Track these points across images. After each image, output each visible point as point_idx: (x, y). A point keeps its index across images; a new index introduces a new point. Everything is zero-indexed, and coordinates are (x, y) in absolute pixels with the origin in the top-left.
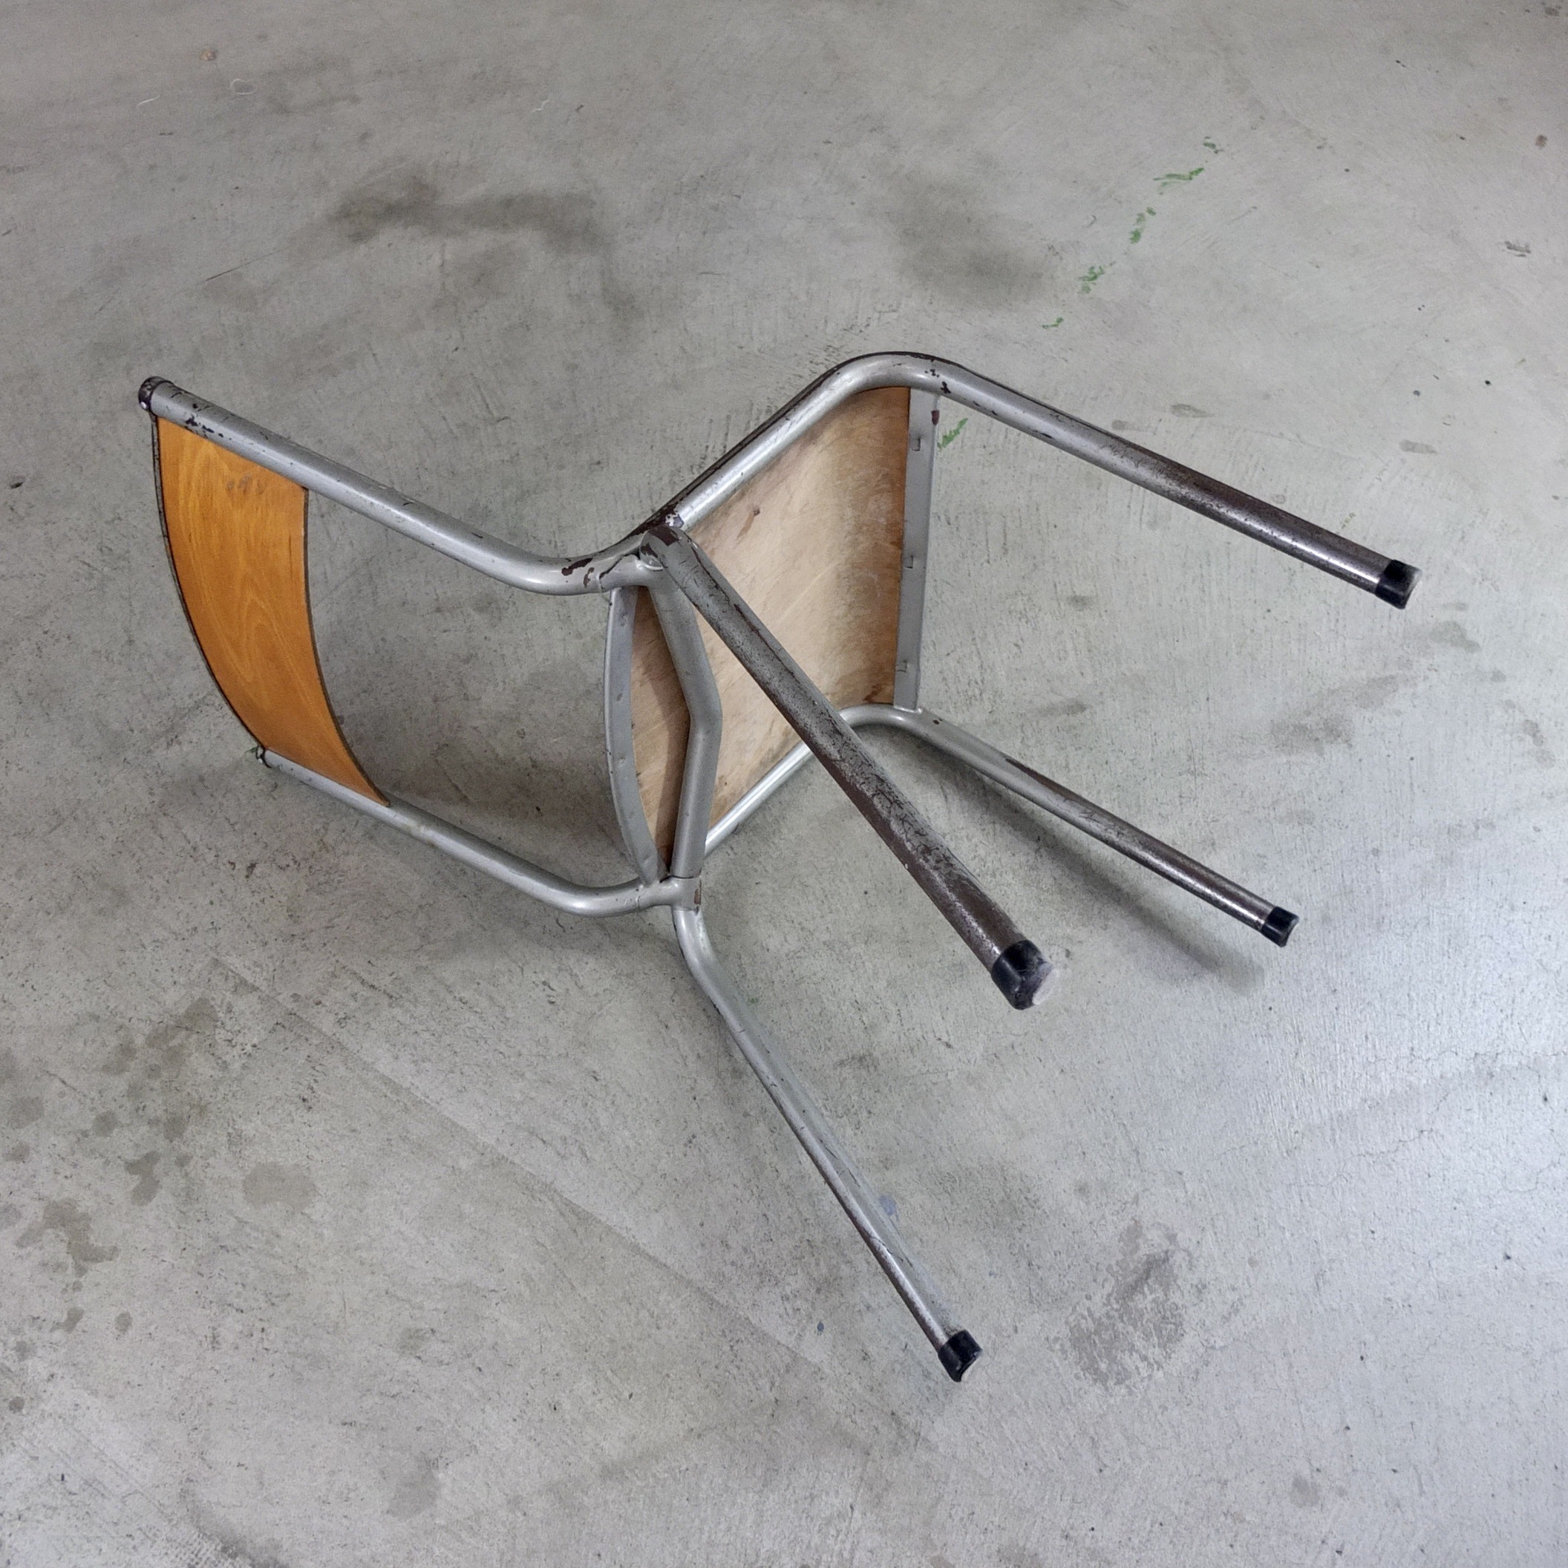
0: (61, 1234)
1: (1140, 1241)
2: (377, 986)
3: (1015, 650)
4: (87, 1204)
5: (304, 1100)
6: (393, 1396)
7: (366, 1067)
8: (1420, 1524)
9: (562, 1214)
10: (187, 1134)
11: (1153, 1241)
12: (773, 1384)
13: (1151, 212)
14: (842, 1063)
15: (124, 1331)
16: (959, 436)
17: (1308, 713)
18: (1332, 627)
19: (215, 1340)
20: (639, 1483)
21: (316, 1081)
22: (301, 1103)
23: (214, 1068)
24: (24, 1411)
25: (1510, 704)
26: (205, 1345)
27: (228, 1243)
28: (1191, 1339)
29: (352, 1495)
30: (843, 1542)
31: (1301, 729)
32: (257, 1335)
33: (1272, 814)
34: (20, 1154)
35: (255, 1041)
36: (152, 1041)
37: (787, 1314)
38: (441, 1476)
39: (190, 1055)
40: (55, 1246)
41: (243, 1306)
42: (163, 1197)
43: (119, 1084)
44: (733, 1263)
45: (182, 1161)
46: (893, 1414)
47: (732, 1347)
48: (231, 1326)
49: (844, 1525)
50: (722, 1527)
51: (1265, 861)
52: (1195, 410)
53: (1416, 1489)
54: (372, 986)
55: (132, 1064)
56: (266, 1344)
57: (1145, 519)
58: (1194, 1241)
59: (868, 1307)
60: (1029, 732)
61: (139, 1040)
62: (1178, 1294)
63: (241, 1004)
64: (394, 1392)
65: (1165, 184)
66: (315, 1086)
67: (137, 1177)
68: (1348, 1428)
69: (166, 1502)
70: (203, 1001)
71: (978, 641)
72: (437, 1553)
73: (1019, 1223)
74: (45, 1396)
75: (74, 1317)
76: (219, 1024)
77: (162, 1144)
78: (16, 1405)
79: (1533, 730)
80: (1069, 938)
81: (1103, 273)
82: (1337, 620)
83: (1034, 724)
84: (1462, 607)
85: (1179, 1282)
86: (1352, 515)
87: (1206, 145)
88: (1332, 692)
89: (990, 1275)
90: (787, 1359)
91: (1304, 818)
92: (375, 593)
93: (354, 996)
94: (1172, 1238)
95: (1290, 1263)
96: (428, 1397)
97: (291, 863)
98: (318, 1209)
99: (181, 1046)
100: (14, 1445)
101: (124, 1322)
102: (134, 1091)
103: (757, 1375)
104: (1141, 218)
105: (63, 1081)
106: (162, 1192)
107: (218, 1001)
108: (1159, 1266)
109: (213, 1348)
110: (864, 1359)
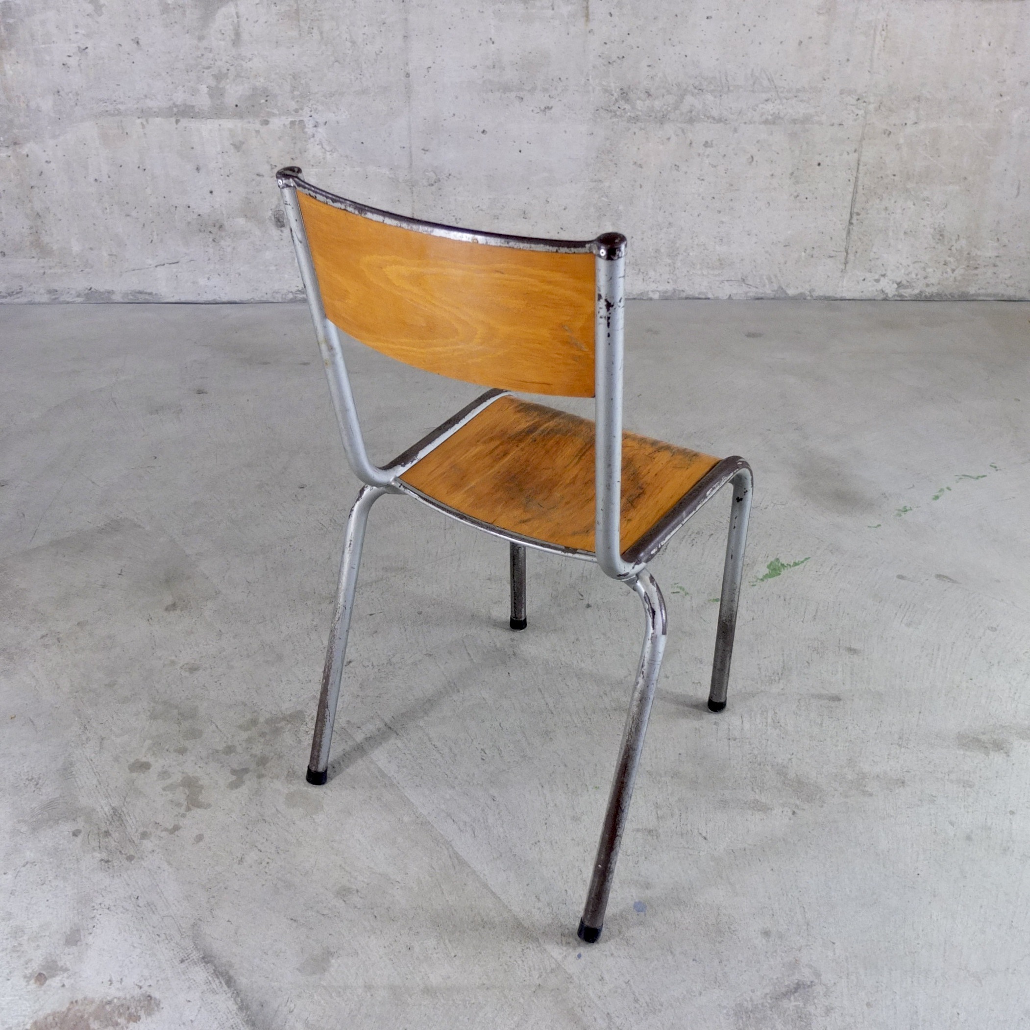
0: (187, 791)
1: (796, 971)
2: (392, 727)
3: (807, 664)
4: (205, 781)
5: (333, 767)
6: (323, 915)
7: (372, 762)
9: (450, 857)
10: (268, 765)
11: (806, 975)
12: (540, 976)
13: (949, 489)
14: (638, 830)
15: (198, 842)
16: (803, 564)
17: (984, 734)
18: (1011, 696)
19: (241, 861)
20: (442, 1001)
21: (343, 761)
22: (331, 768)
23: (293, 741)
24: (133, 862)
26: (235, 861)
27: (267, 819)
29: (282, 954)
31: (979, 741)
32: (264, 864)
33: (947, 777)
34: (182, 751)
36: (267, 722)
37: (562, 944)
38: (333, 961)
39: (284, 732)
40: (181, 795)
41: (263, 849)
42: (244, 790)
43: (245, 735)
44: (539, 909)
45: (261, 776)
46: (608, 1014)
47: (523, 950)
48: (252, 856)
51: (935, 799)
52: (950, 579)
54: (390, 728)
55: (253, 729)
56: (267, 870)
57: (904, 621)
58: (832, 982)
59: (612, 955)
60: (803, 703)
61: (262, 720)
62: (814, 1007)
64: (325, 913)
65: (961, 478)
66: (342, 763)
67: (234, 777)
69: (183, 925)
70: (301, 712)
71: (785, 655)
72: (316, 998)
73: (720, 939)
74: (146, 859)
75: (176, 828)
76: (304, 723)
77: (253, 766)
78: (130, 858)
80: (797, 806)
81: (911, 509)
82: (1015, 693)
83: (807, 700)
85: (816, 1001)
87: (991, 466)
88: (1002, 727)
89: (694, 960)
90: (553, 966)
91: (968, 784)
92: (459, 566)
93: (378, 729)
94: (818, 975)
95: (895, 1014)
96: (342, 921)
97: (370, 666)
98: (320, 818)
99: (282, 727)
100: (121, 875)
101: (199, 838)
102: (249, 740)
103: (532, 968)
104: (941, 490)
105: (217, 727)
106: (244, 787)
107: (308, 714)
108: (804, 988)
109: (239, 864)
110: (600, 980)
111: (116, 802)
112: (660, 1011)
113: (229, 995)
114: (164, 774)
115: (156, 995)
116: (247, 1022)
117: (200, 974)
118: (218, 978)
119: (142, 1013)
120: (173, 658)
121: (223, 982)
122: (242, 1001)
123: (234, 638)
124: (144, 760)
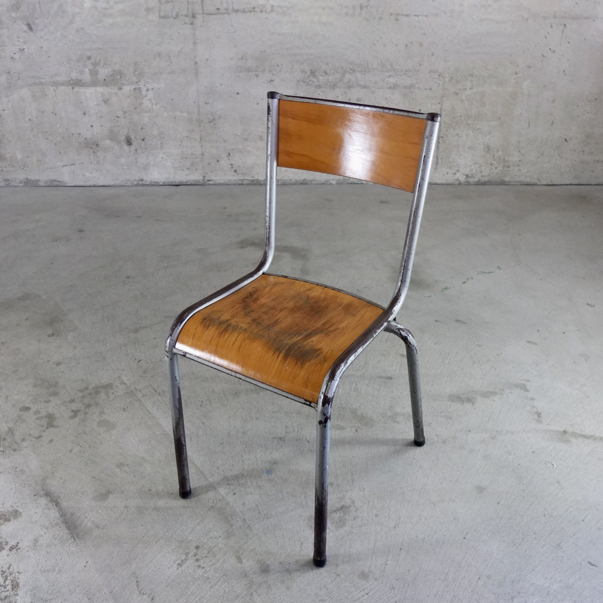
0: (48, 420)
1: (343, 501)
3: (378, 362)
4: (57, 415)
6: (109, 475)
7: (144, 406)
8: (398, 595)
10: (91, 408)
11: (347, 502)
12: (213, 502)
13: (472, 278)
14: (275, 438)
17: (463, 394)
18: (482, 377)
20: (163, 513)
22: (123, 410)
23: (105, 397)
24: (16, 452)
25: (534, 407)
27: (87, 432)
28: (346, 528)
29: (85, 492)
30: (213, 544)
31: (460, 398)
32: (82, 453)
33: (439, 415)
34: (48, 402)
35: (119, 394)
36: (93, 388)
37: (227, 488)
38: (111, 496)
39: (101, 393)
40: (44, 422)
41: (83, 446)
42: (77, 419)
43: (81, 394)
44: (218, 473)
45: (86, 413)
46: (244, 519)
47: (207, 491)
48: (77, 449)
49: (215, 540)
50: (180, 530)
52: (463, 322)
53: (402, 586)
54: (156, 391)
55: (86, 391)
56: (83, 455)
57: (434, 342)
58: (360, 505)
59: (251, 493)
60: (372, 380)
61: (91, 387)
62: (348, 516)
63: (120, 386)
65: (480, 273)
66: (129, 407)
67: (73, 413)
68: (386, 564)
69: (38, 480)
70: (111, 384)
73: (307, 487)
74: (22, 450)
75: (40, 437)
76: (112, 389)
77: (83, 409)
78: (15, 450)
79: (539, 415)
80: (359, 427)
81: (449, 288)
82: (484, 376)
83: (375, 379)
84: (528, 381)
85: (350, 514)
86: (502, 354)
87: (497, 267)
88: (474, 391)
89: (292, 496)
90: (221, 498)
91: (449, 418)
93: (150, 392)
94: (353, 502)
95: (389, 519)
96: (118, 478)
97: (151, 362)
98: (114, 432)
99: (100, 391)
100: (9, 458)
101: (51, 441)
102: (83, 397)
103: (210, 499)
104: (468, 279)
105: (67, 391)
106: (77, 418)
107: (115, 384)
108: (345, 508)
109: (70, 452)
110: (243, 504)
111: (11, 425)
112: (270, 518)
113: (57, 510)
114: (37, 412)
115: (20, 510)
116: (64, 522)
117: (43, 501)
118: (52, 503)
119: (12, 519)
120: (49, 359)
121: (54, 505)
122: (62, 513)
123: (82, 349)
124: (28, 406)
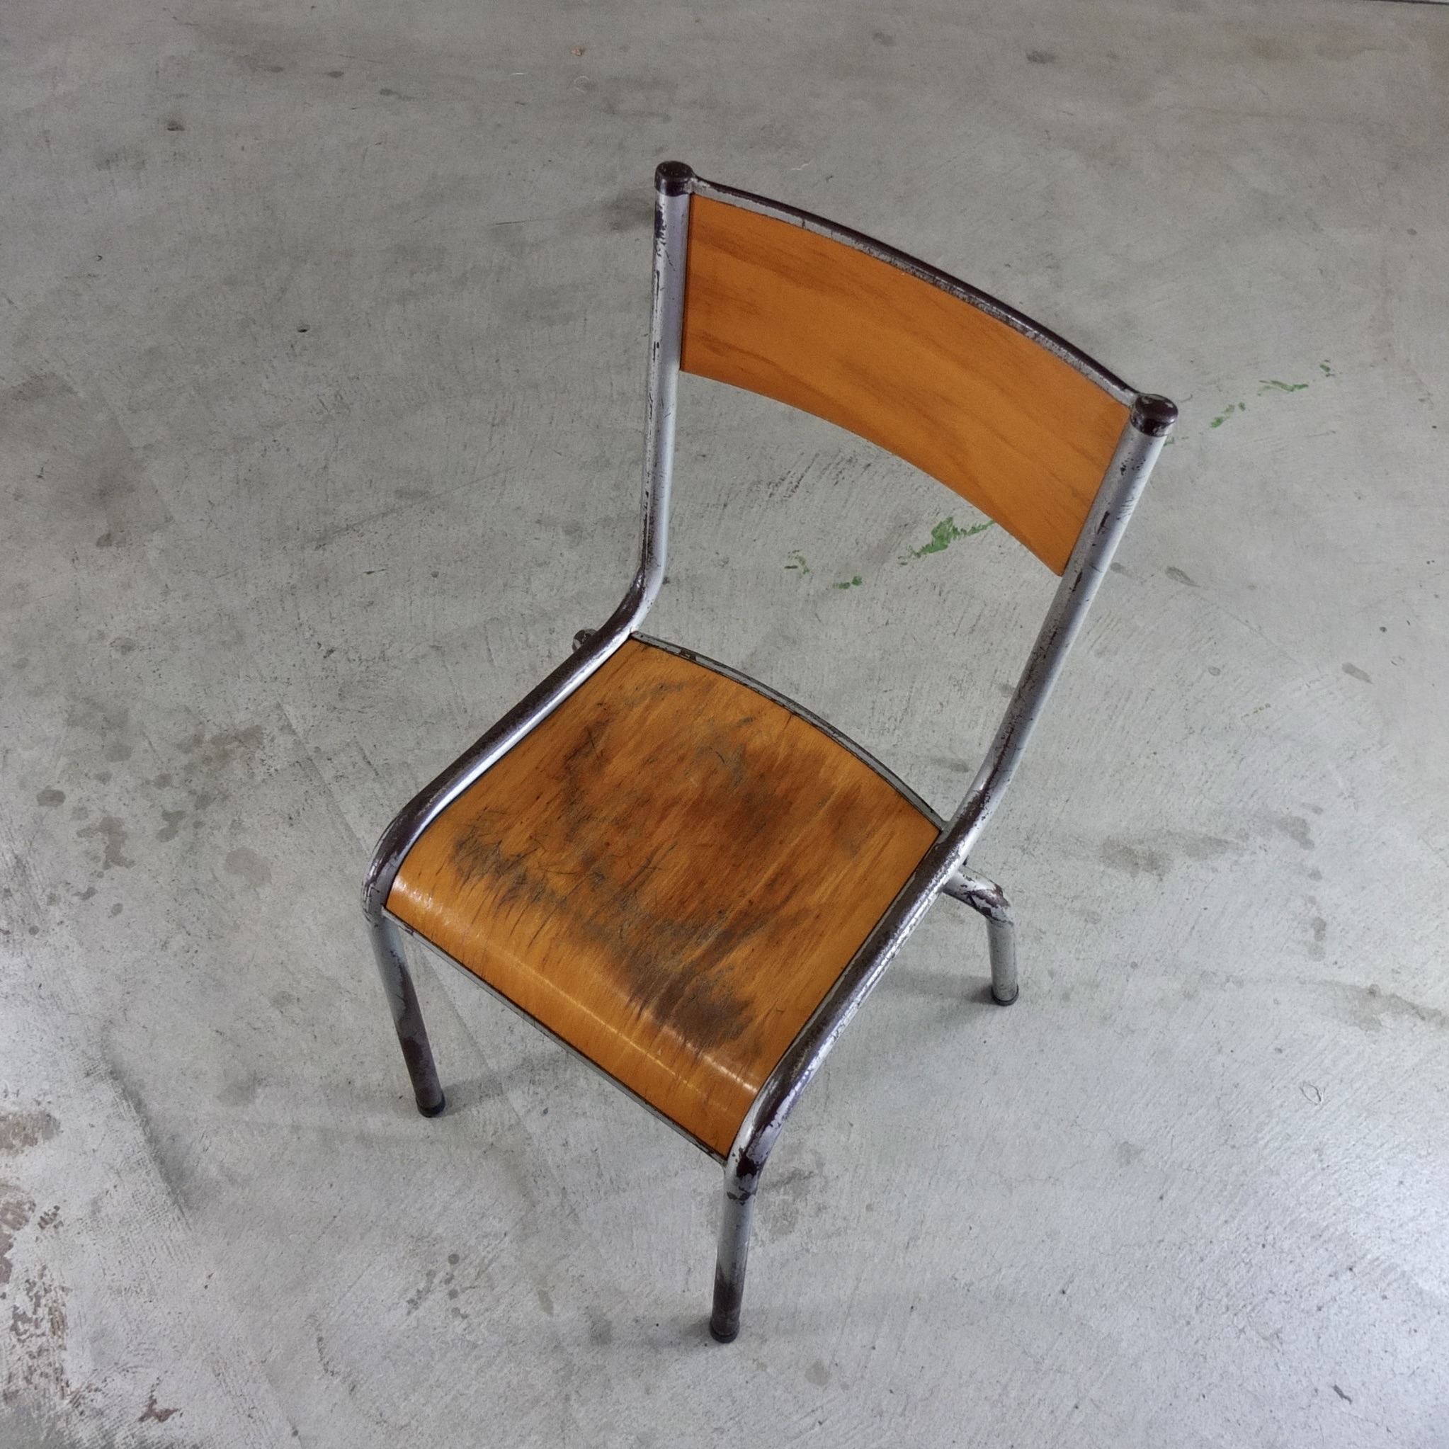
0: (106, 838)
1: (796, 1156)
2: (372, 763)
3: (939, 707)
4: (129, 826)
5: (290, 818)
6: (255, 1029)
7: (340, 815)
8: (889, 1433)
9: (416, 963)
10: (209, 808)
11: (807, 1162)
12: (496, 1132)
13: (1242, 406)
15: (115, 914)
16: (985, 531)
17: (1141, 842)
18: (1200, 786)
19: (165, 946)
20: (378, 1153)
21: (304, 809)
22: (287, 819)
23: (244, 774)
24: (36, 936)
25: (1312, 900)
26: (158, 945)
27: (202, 889)
28: (794, 1237)
29: (202, 1076)
30: (488, 1252)
31: (1129, 851)
32: (191, 953)
33: (1069, 904)
34: (104, 778)
35: (278, 767)
36: (215, 740)
37: (528, 1093)
38: (260, 1091)
39: (234, 759)
40: (99, 844)
41: (192, 931)
42: (176, 842)
43: (184, 760)
45: (198, 825)
46: (564, 1188)
47: (481, 1097)
48: (178, 941)
49: (494, 1243)
50: (417, 1206)
51: (1043, 936)
52: (1186, 578)
53: (900, 1410)
54: (369, 763)
55: (196, 751)
56: (194, 961)
57: (1097, 646)
58: (835, 1174)
59: (585, 1113)
60: (915, 771)
61: (208, 737)
62: (804, 1204)
63: (280, 740)
64: (256, 1027)
65: (1268, 388)
66: (301, 812)
67: (166, 822)
68: (874, 1348)
69: (92, 1028)
70: (258, 728)
71: (914, 690)
72: (235, 1135)
74: (52, 933)
75: (90, 893)
76: (261, 747)
77: (190, 809)
78: (34, 931)
79: (1320, 927)
81: (1173, 442)
82: (1207, 782)
83: (923, 766)
84: (1318, 810)
85: (809, 1197)
86: (1268, 706)
87: (1322, 366)
88: (1169, 833)
90: (513, 1122)
91: (1093, 918)
92: (502, 494)
93: (354, 765)
94: (820, 1165)
95: (896, 1221)
96: (276, 1039)
97: (357, 660)
98: (266, 892)
99: (232, 751)
100: (22, 953)
101: (117, 909)
102: (189, 768)
103: (488, 1122)
104: (1230, 409)
105: (150, 743)
106: (177, 838)
107: (268, 732)
108: (800, 1179)
109: (162, 949)
110: (564, 1145)
111: (19, 847)
112: (624, 1191)
113: (138, 1122)
114: (80, 812)
115: (56, 1114)
116: (155, 1159)
117: (107, 1092)
118: (127, 1100)
119: (39, 1136)
120: (102, 627)
121: (132, 1106)
122: (151, 1133)
123: (184, 600)
124: (57, 787)
